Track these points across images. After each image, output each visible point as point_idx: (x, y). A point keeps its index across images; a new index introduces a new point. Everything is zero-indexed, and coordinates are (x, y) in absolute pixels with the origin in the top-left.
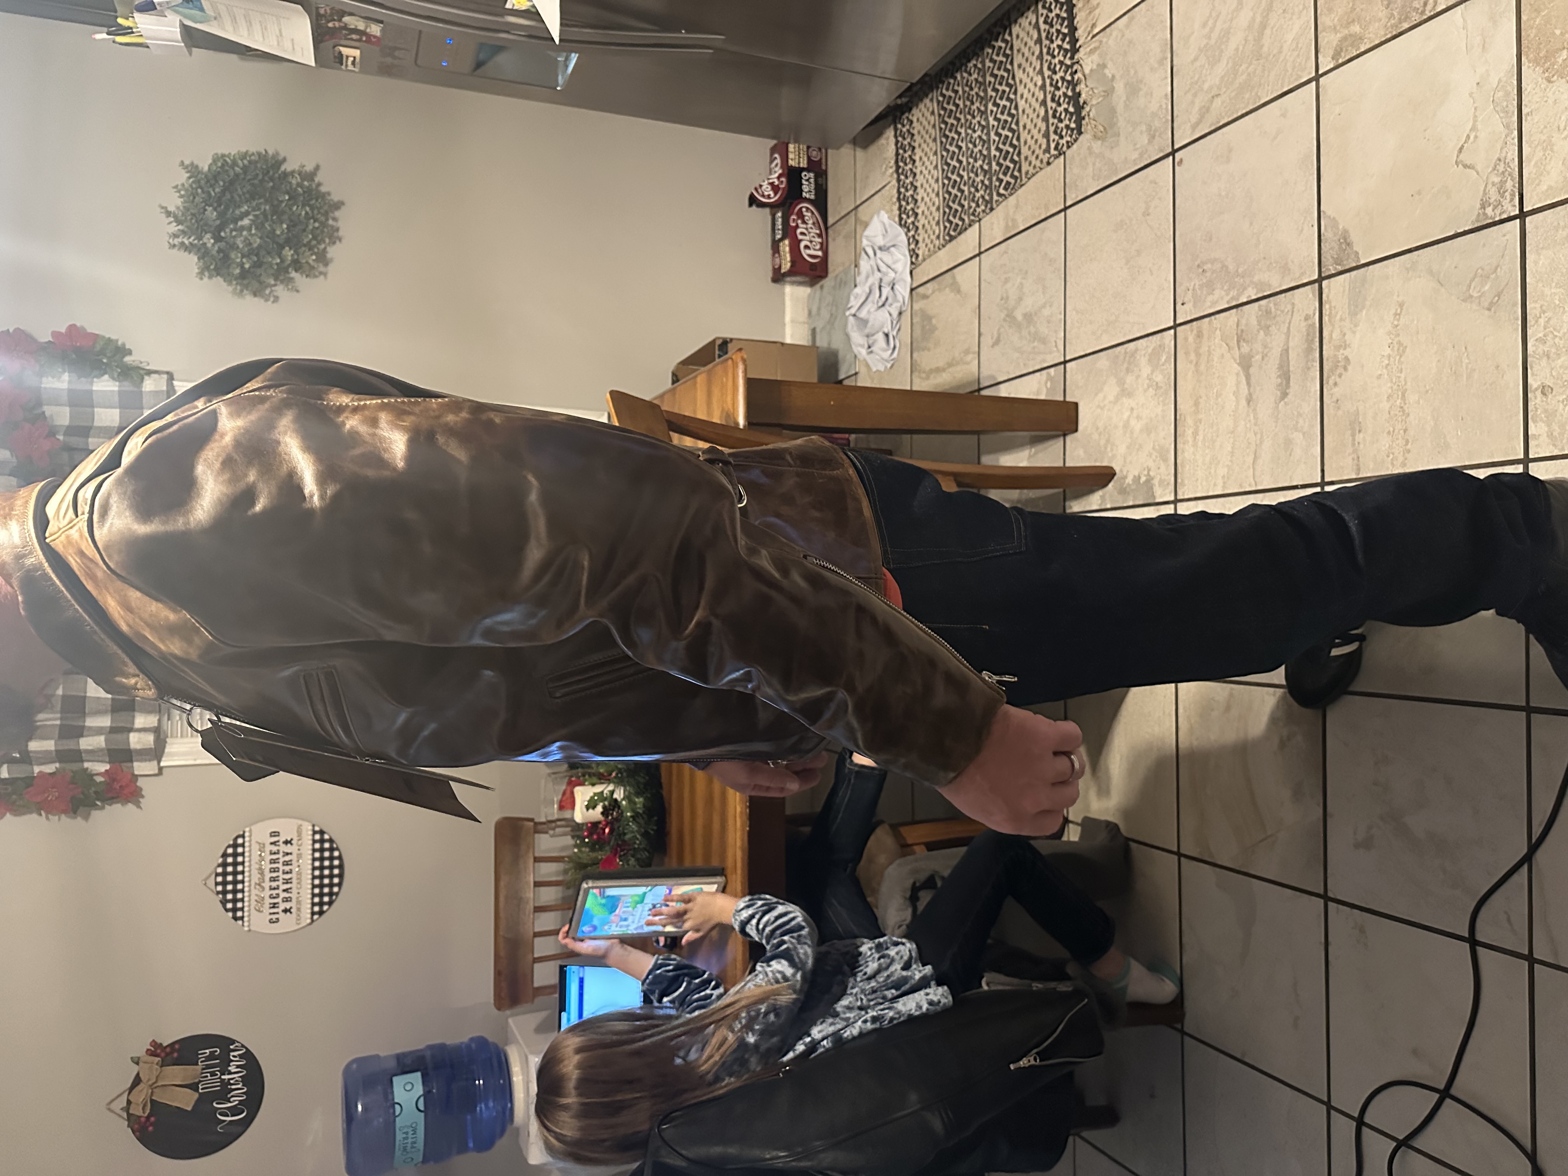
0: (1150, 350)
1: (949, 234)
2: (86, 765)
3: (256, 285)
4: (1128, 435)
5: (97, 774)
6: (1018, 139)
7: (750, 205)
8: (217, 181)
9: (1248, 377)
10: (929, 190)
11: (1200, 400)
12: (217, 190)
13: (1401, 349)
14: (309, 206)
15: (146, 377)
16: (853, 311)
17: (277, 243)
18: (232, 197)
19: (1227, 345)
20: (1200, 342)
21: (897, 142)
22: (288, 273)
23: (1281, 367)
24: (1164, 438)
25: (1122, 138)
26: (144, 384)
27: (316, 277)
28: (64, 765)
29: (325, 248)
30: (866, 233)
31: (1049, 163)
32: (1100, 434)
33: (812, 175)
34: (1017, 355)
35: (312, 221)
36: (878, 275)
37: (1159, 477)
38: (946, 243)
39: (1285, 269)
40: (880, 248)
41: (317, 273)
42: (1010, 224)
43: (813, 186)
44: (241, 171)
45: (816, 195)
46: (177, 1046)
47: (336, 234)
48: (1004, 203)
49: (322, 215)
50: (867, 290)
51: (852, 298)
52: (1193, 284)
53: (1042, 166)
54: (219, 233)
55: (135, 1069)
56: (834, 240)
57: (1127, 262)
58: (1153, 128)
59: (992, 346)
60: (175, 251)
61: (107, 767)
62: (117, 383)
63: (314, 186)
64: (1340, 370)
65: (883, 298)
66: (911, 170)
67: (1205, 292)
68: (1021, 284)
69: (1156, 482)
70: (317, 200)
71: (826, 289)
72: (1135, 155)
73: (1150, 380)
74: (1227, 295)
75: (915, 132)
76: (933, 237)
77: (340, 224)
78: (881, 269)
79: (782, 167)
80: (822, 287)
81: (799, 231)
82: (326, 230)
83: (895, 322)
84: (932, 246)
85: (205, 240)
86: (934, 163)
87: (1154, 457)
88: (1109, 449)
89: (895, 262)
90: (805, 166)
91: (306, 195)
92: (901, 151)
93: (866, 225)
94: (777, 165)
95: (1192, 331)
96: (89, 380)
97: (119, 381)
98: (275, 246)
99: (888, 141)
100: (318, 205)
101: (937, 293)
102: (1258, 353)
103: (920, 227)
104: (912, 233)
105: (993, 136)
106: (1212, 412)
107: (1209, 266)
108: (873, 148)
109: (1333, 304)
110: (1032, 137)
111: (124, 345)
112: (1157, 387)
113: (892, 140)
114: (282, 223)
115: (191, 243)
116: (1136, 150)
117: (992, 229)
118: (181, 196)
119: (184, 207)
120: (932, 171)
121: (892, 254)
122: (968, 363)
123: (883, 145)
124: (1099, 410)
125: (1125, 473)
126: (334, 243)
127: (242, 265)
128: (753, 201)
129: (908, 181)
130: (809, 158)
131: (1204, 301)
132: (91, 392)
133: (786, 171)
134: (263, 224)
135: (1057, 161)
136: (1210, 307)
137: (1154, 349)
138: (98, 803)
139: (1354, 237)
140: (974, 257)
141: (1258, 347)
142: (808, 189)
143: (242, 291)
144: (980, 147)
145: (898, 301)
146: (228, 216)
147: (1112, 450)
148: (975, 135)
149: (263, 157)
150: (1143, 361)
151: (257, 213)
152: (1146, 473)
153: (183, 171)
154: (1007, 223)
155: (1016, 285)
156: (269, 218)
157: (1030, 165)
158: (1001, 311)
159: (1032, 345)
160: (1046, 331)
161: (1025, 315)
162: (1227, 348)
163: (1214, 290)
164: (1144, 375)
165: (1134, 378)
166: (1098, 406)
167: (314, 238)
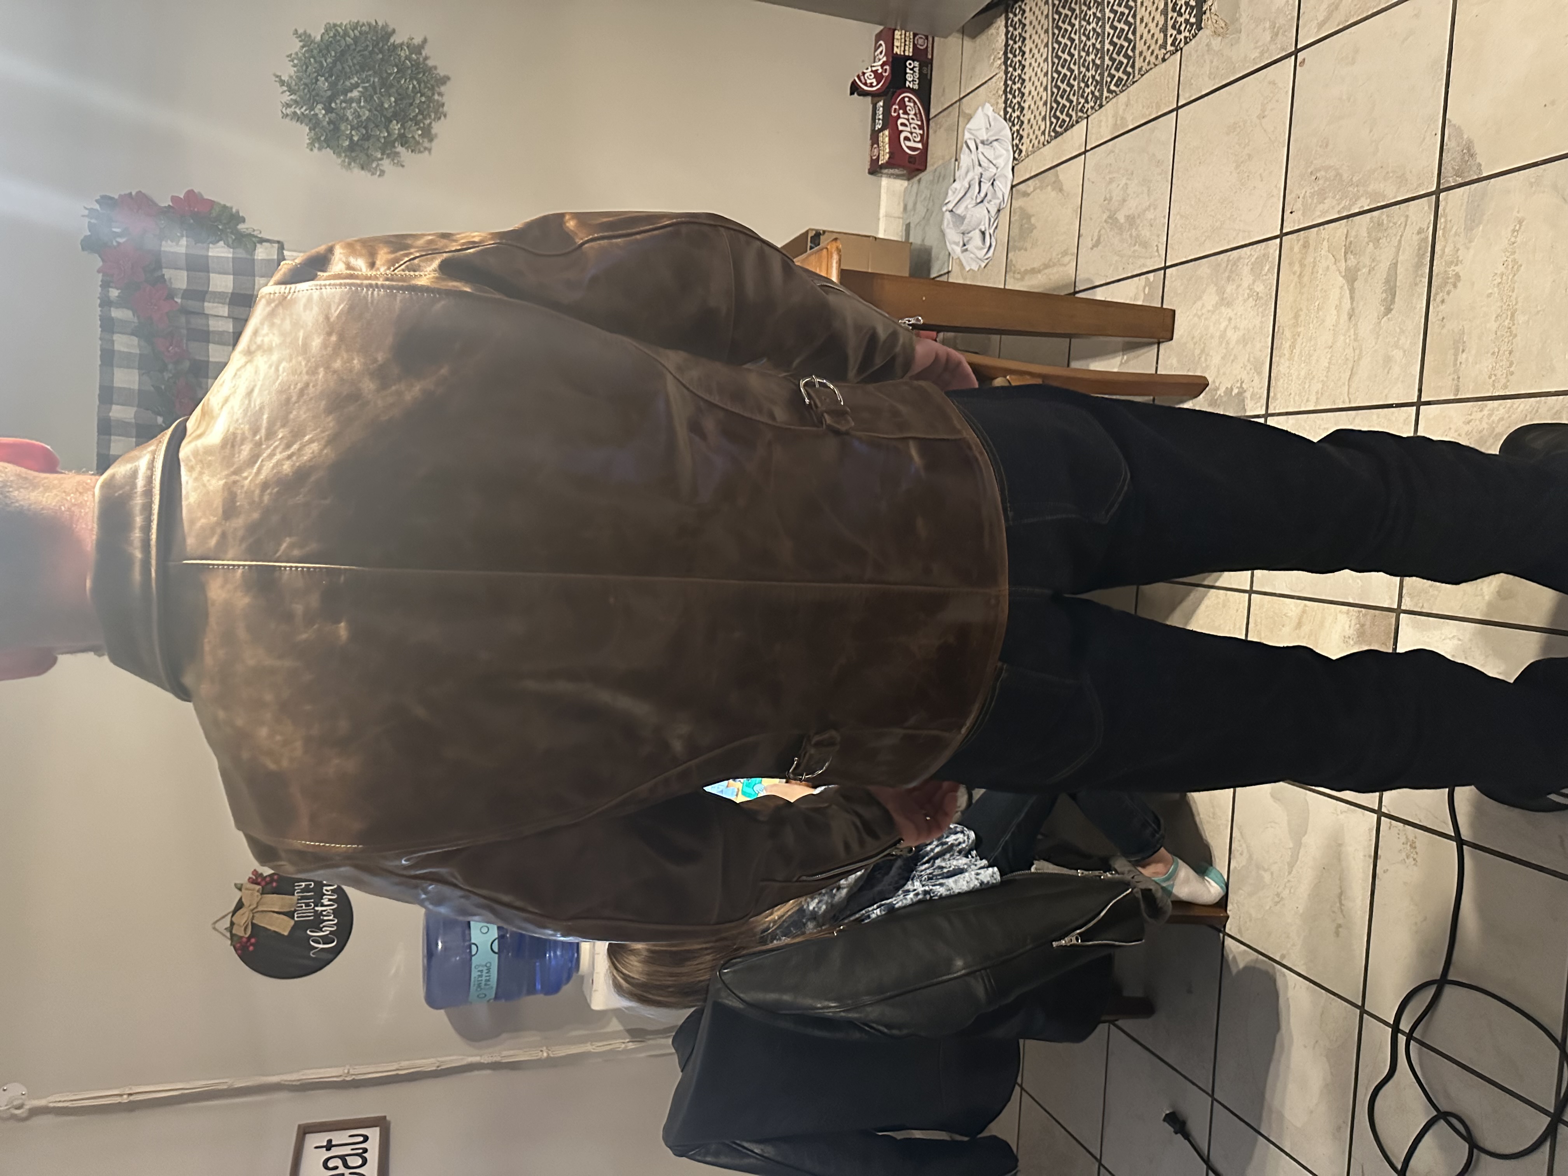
0: (1253, 260)
1: (1054, 130)
3: (363, 157)
4: (1224, 345)
6: (1134, 33)
7: (852, 93)
8: (329, 52)
9: (1352, 291)
10: (1038, 84)
11: (1301, 313)
12: (329, 60)
13: (1515, 268)
14: (417, 79)
15: (258, 245)
16: (950, 206)
17: (385, 117)
18: (343, 68)
19: (1334, 256)
20: (1306, 252)
21: (1007, 32)
22: (394, 147)
23: (1387, 281)
24: (1260, 351)
25: (1243, 36)
26: (256, 251)
27: (420, 152)
29: (431, 123)
30: (968, 126)
31: (1164, 60)
32: (1195, 344)
33: (917, 64)
34: (1116, 258)
35: (419, 95)
36: (979, 170)
37: (1251, 390)
38: (1051, 140)
39: (1402, 180)
40: (983, 142)
41: (422, 149)
42: (1119, 122)
43: (917, 75)
44: (352, 41)
45: (920, 84)
47: (441, 109)
48: (1114, 100)
49: (429, 89)
50: (968, 186)
51: (950, 192)
52: (1304, 192)
53: (1156, 63)
54: (330, 104)
55: (238, 895)
56: (935, 132)
57: (1237, 167)
58: (1277, 25)
59: (1092, 249)
60: (287, 120)
62: (231, 250)
63: (421, 59)
64: (1449, 287)
65: (982, 194)
66: (1020, 62)
67: (1315, 201)
68: (1126, 184)
69: (1248, 395)
70: (424, 74)
71: (923, 183)
72: (1256, 54)
73: (1251, 290)
74: (1339, 204)
75: (1027, 22)
76: (1039, 133)
77: (444, 99)
78: (981, 163)
79: (886, 55)
80: (919, 181)
81: (900, 122)
82: (432, 105)
83: (992, 220)
84: (1036, 142)
85: (317, 111)
86: (1044, 56)
87: (1248, 368)
88: (1203, 359)
89: (996, 158)
90: (911, 54)
91: (414, 69)
92: (1011, 42)
93: (969, 118)
94: (881, 53)
95: (1299, 240)
96: (205, 245)
97: (233, 248)
98: (383, 119)
99: (998, 30)
100: (425, 79)
101: (1038, 190)
102: (1364, 267)
103: (1026, 122)
104: (1017, 127)
105: (1108, 29)
106: (1311, 325)
107: (1323, 173)
108: (982, 39)
109: (1449, 218)
110: (1149, 31)
111: (238, 212)
112: (1258, 298)
113: (1003, 30)
114: (390, 96)
115: (303, 113)
116: (1256, 48)
117: (1100, 127)
118: (295, 66)
119: (297, 77)
120: (1042, 64)
121: (994, 149)
122: (1065, 265)
123: (992, 34)
124: (1196, 319)
125: (1217, 385)
126: (439, 118)
127: (351, 137)
128: (855, 89)
129: (1016, 74)
130: (914, 45)
131: (1315, 210)
132: (207, 257)
133: (891, 59)
134: (372, 97)
135: (1172, 57)
136: (1319, 217)
137: (1256, 259)
139: (1478, 149)
140: (1080, 155)
141: (1366, 260)
142: (912, 79)
143: (349, 164)
144: (1093, 41)
145: (998, 198)
146: (339, 87)
147: (1206, 360)
148: (1089, 28)
149: (373, 28)
150: (1246, 270)
151: (367, 85)
152: (1239, 385)
153: (297, 40)
154: (1116, 121)
155: (1121, 186)
156: (378, 91)
157: (1144, 60)
158: (1104, 212)
159: (1132, 249)
160: (1148, 234)
161: (1127, 217)
162: (1334, 260)
163: (1325, 199)
164: (1245, 284)
165: (1234, 287)
166: (1196, 315)
167: (420, 113)
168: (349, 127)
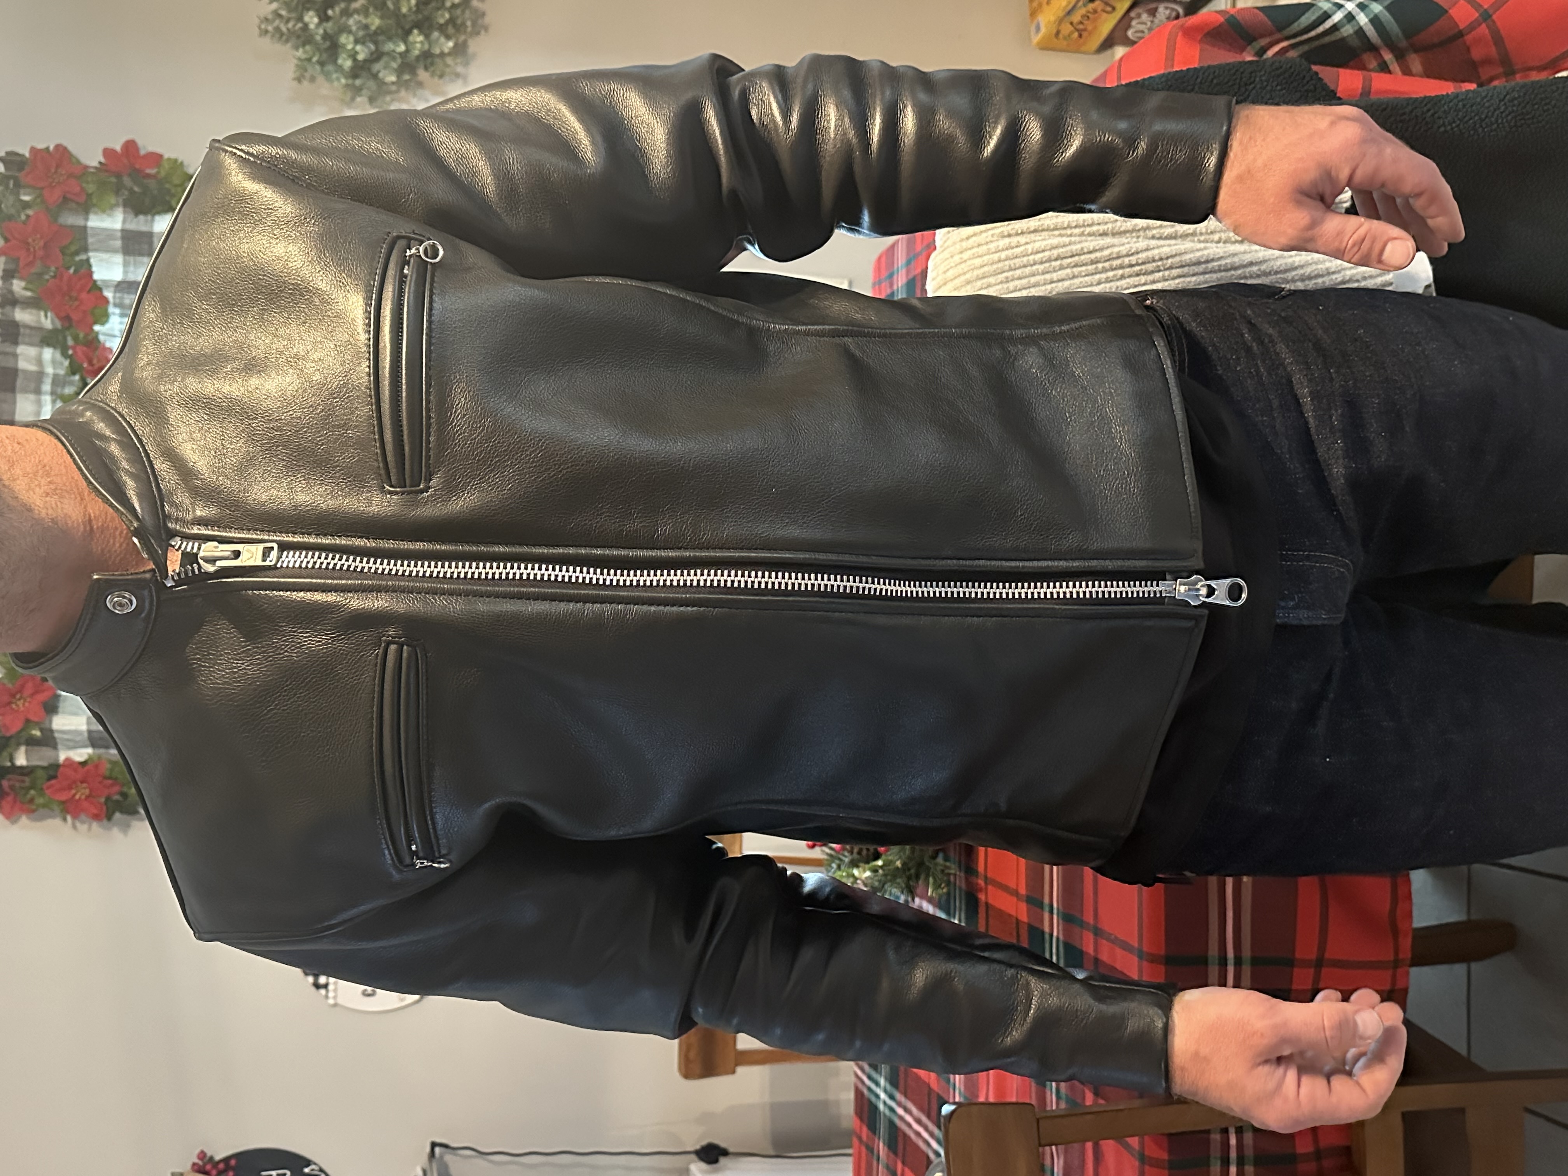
17: (403, 28)
28: (97, 752)
29: (467, 38)
46: (233, 1162)
47: (480, 21)
54: (326, 11)
60: (267, 40)
77: (487, 7)
82: (468, 13)
85: (306, 19)
115: (287, 28)
167: (452, 21)
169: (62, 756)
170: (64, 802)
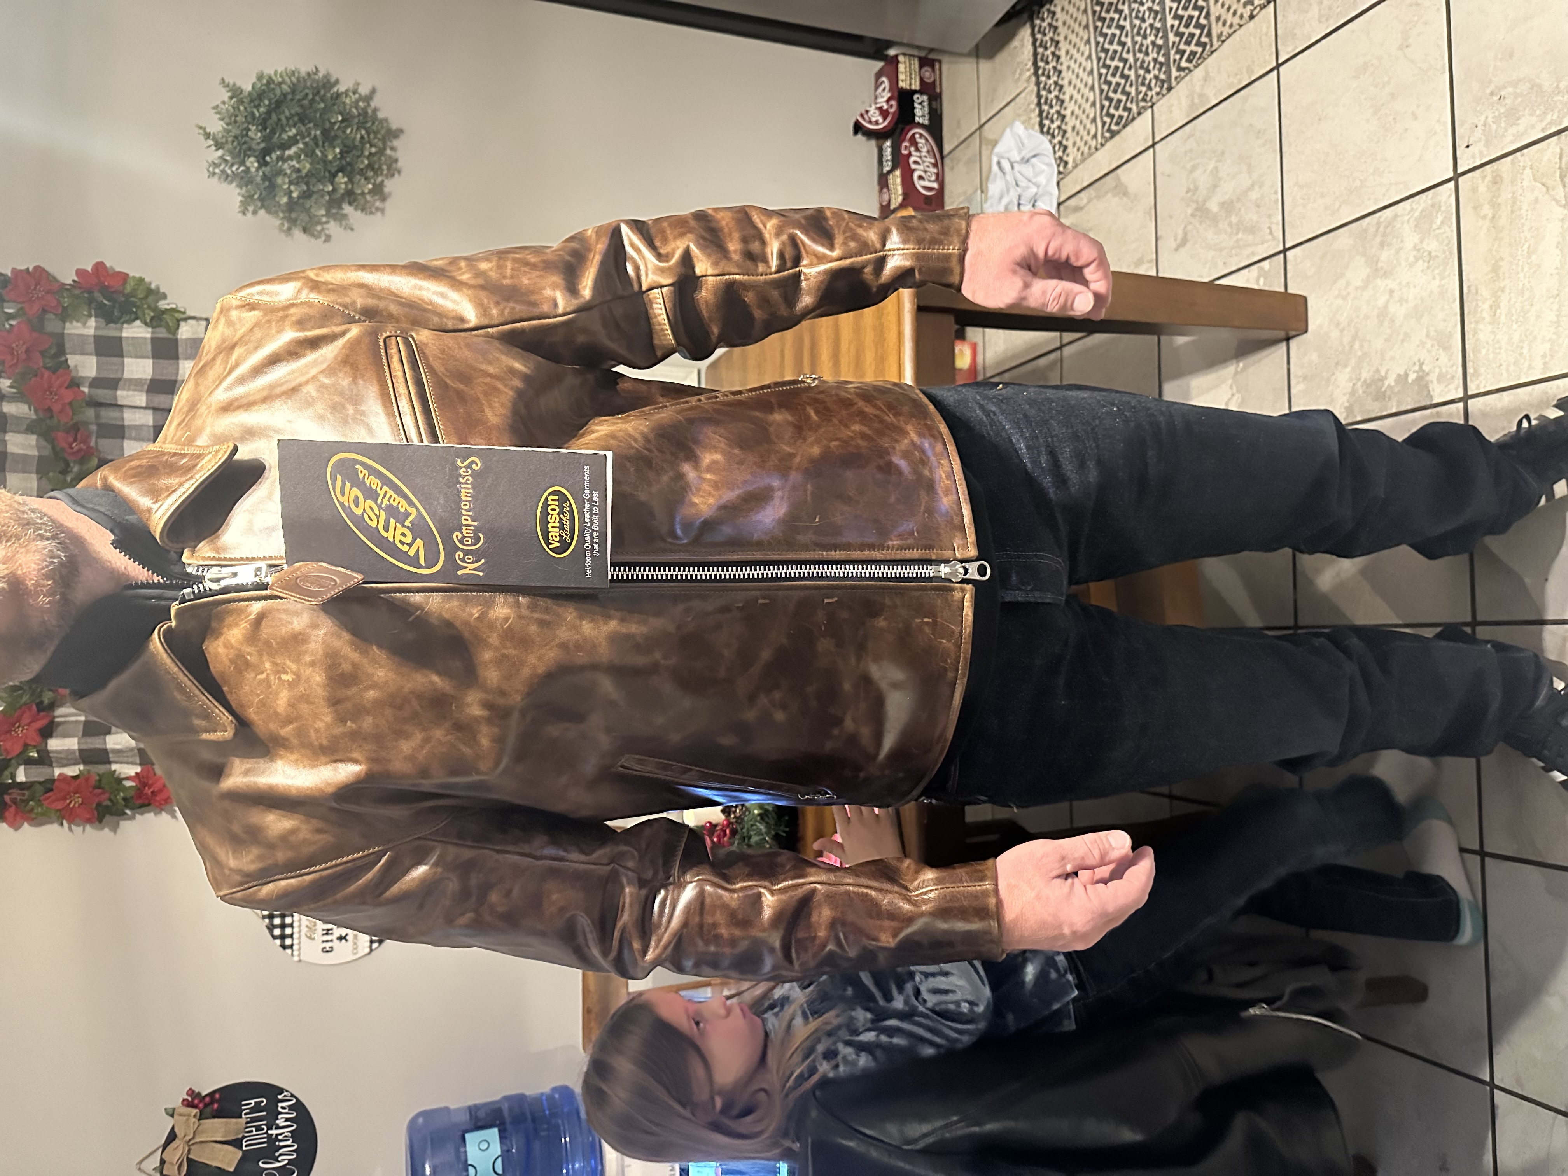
0: (1417, 214)
1: (1109, 130)
2: (114, 767)
3: (304, 217)
4: (1386, 324)
5: (128, 778)
7: (855, 133)
8: (261, 100)
10: (1080, 85)
11: (1502, 263)
12: (262, 110)
14: (365, 129)
17: (330, 172)
18: (279, 120)
19: (1543, 184)
20: (1499, 189)
21: (1035, 41)
22: (342, 209)
24: (1445, 321)
26: (180, 331)
27: (371, 213)
28: (88, 768)
29: (383, 181)
30: (997, 150)
31: (1252, 17)
32: (1342, 331)
33: (925, 98)
34: (1212, 253)
35: (368, 145)
36: (1016, 191)
37: (1437, 370)
38: (1107, 141)
40: (1017, 162)
41: (373, 209)
42: (1196, 101)
43: (926, 110)
44: (289, 90)
45: (930, 119)
46: (217, 1096)
47: (394, 165)
48: (1187, 78)
49: (380, 140)
52: (1483, 118)
53: (1242, 23)
54: (264, 157)
55: (169, 1123)
56: (952, 168)
57: (1376, 112)
59: (1176, 250)
60: (215, 179)
61: (138, 769)
62: (150, 330)
63: (370, 111)
66: (1055, 68)
67: (1503, 125)
68: (1216, 168)
69: (1433, 377)
70: (373, 123)
73: (1419, 250)
74: (1542, 121)
75: (1059, 23)
76: (1088, 138)
77: (399, 154)
78: (1020, 184)
79: (891, 90)
81: (912, 159)
82: (384, 159)
84: (1086, 150)
85: (248, 164)
86: (1086, 53)
87: (1429, 346)
88: (1357, 346)
89: (1037, 175)
90: (918, 88)
91: (362, 118)
92: (1040, 50)
93: (995, 143)
94: (884, 89)
95: (1484, 177)
96: (119, 325)
97: (153, 327)
98: (327, 174)
99: (1023, 39)
100: (374, 128)
101: (1095, 201)
103: (1069, 129)
104: (1058, 139)
106: (1521, 275)
107: (1510, 90)
108: (1003, 56)
111: (158, 288)
112: (1431, 257)
113: (1028, 40)
114: (334, 148)
115: (232, 171)
117: (1171, 112)
118: (222, 119)
119: (225, 129)
120: (1084, 64)
121: (1033, 166)
123: (1016, 47)
124: (1340, 301)
125: (1383, 373)
126: (393, 175)
127: (289, 193)
128: (858, 128)
129: (1051, 82)
130: (922, 80)
131: (1503, 136)
132: (121, 338)
133: (896, 94)
134: (313, 152)
135: (1264, 11)
136: (1513, 142)
137: (1422, 212)
138: (128, 812)
140: (1147, 149)
142: (921, 113)
143: (289, 229)
144: (1151, 21)
146: (275, 141)
147: (1361, 347)
149: (313, 76)
150: (1407, 229)
151: (307, 140)
152: (1417, 368)
153: (224, 90)
154: (1193, 101)
155: (1208, 171)
156: (320, 143)
157: (1224, 24)
158: (1188, 206)
159: (1235, 238)
160: (1255, 218)
161: (1222, 205)
162: (1544, 189)
163: (1518, 119)
164: (1409, 244)
165: (1393, 252)
166: (1337, 297)
167: (370, 166)
168: (287, 180)
169: (57, 772)
170: (60, 810)
